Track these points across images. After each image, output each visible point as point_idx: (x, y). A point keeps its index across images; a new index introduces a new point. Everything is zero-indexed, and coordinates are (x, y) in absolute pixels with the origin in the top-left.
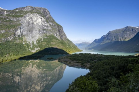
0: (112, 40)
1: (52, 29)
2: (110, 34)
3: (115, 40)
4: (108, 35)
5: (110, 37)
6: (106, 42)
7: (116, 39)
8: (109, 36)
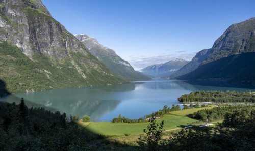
0: (233, 52)
1: (9, 26)
2: (231, 34)
3: (243, 49)
4: (225, 37)
5: (230, 42)
6: (218, 56)
7: (245, 47)
8: (228, 38)
